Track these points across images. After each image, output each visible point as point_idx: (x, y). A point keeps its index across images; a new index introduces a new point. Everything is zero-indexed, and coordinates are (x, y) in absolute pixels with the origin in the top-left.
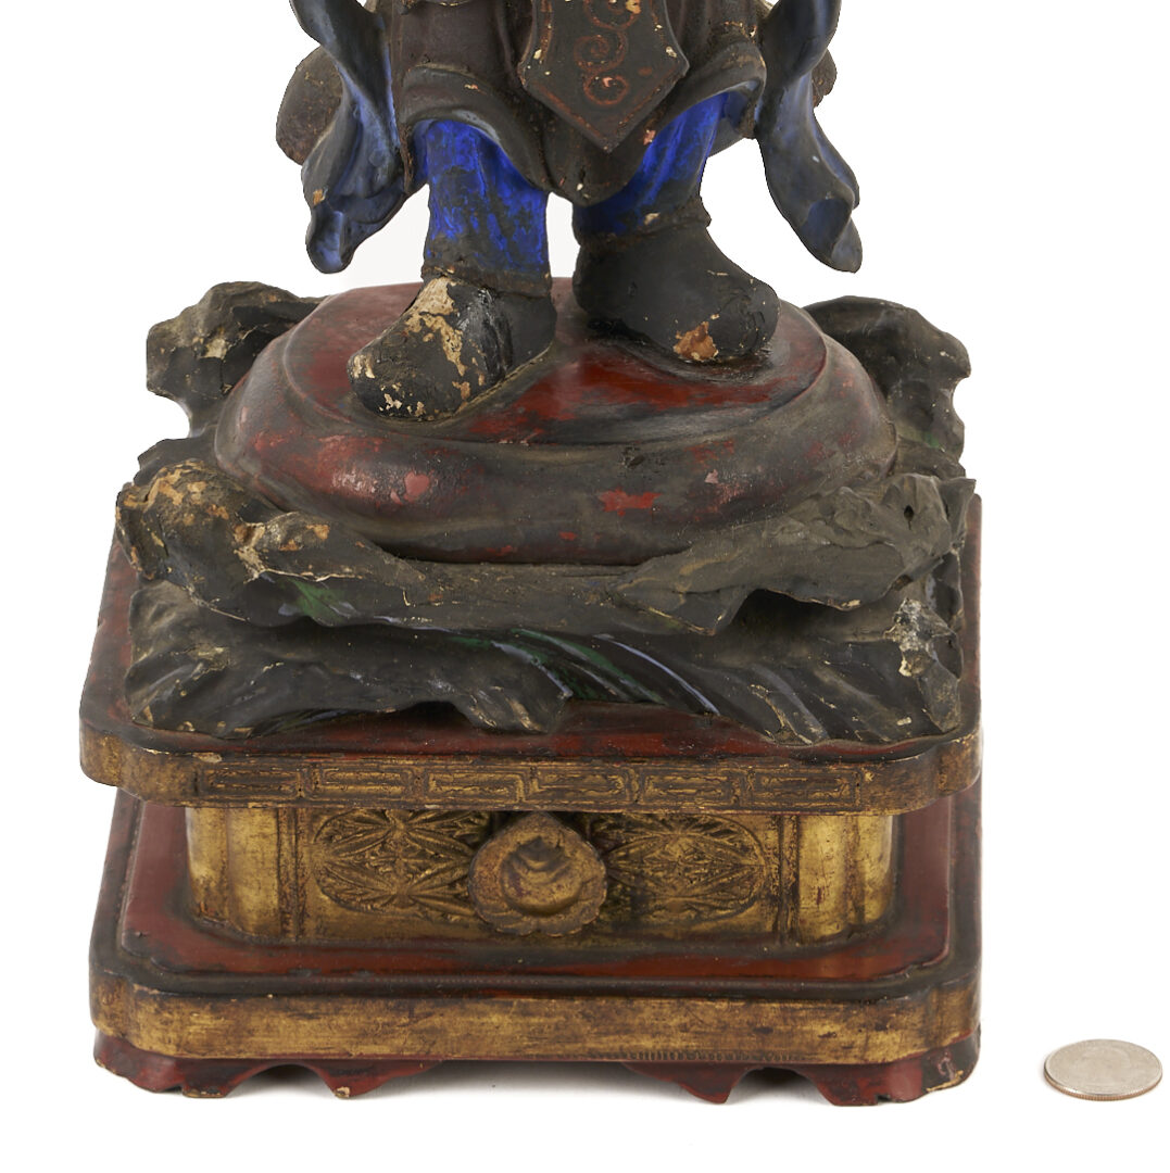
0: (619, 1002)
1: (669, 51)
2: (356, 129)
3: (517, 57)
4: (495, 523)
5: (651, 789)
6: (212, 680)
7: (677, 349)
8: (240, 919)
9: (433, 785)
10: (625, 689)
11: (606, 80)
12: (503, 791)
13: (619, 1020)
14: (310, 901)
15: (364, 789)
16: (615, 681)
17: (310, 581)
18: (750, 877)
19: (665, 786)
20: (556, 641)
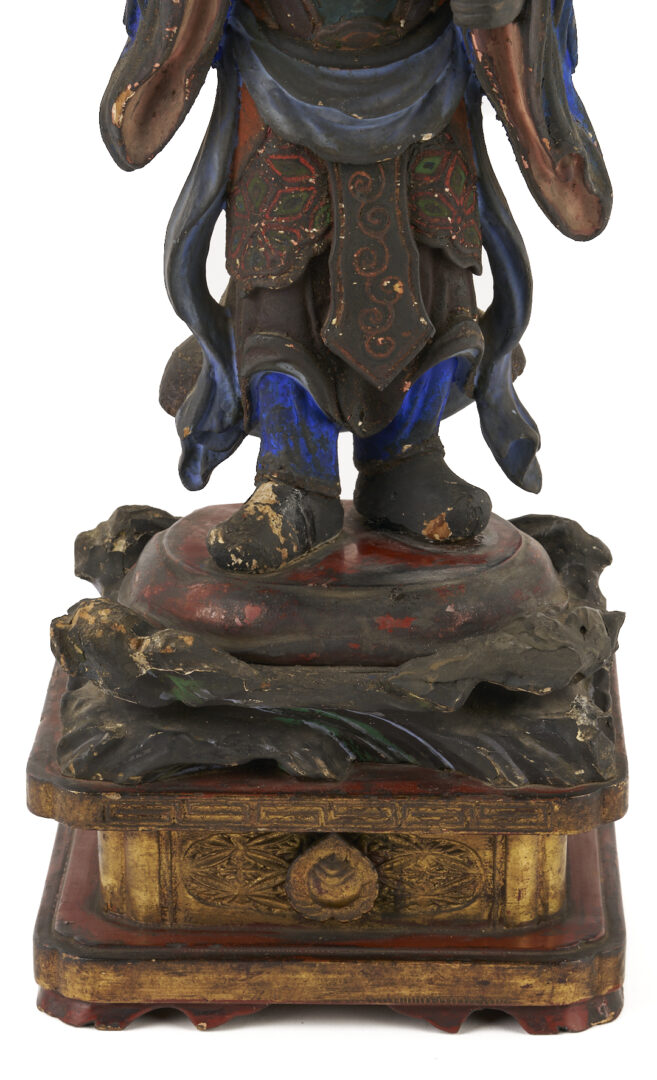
0: (387, 964)
1: (422, 320)
2: (212, 385)
3: (320, 326)
4: (305, 638)
5: (410, 818)
6: (115, 744)
7: (424, 532)
8: (134, 912)
9: (263, 814)
10: (391, 753)
11: (380, 340)
12: (311, 818)
13: (387, 976)
14: (181, 899)
15: (217, 817)
16: (384, 748)
17: (180, 675)
18: (474, 882)
19: (420, 815)
20: (345, 720)
